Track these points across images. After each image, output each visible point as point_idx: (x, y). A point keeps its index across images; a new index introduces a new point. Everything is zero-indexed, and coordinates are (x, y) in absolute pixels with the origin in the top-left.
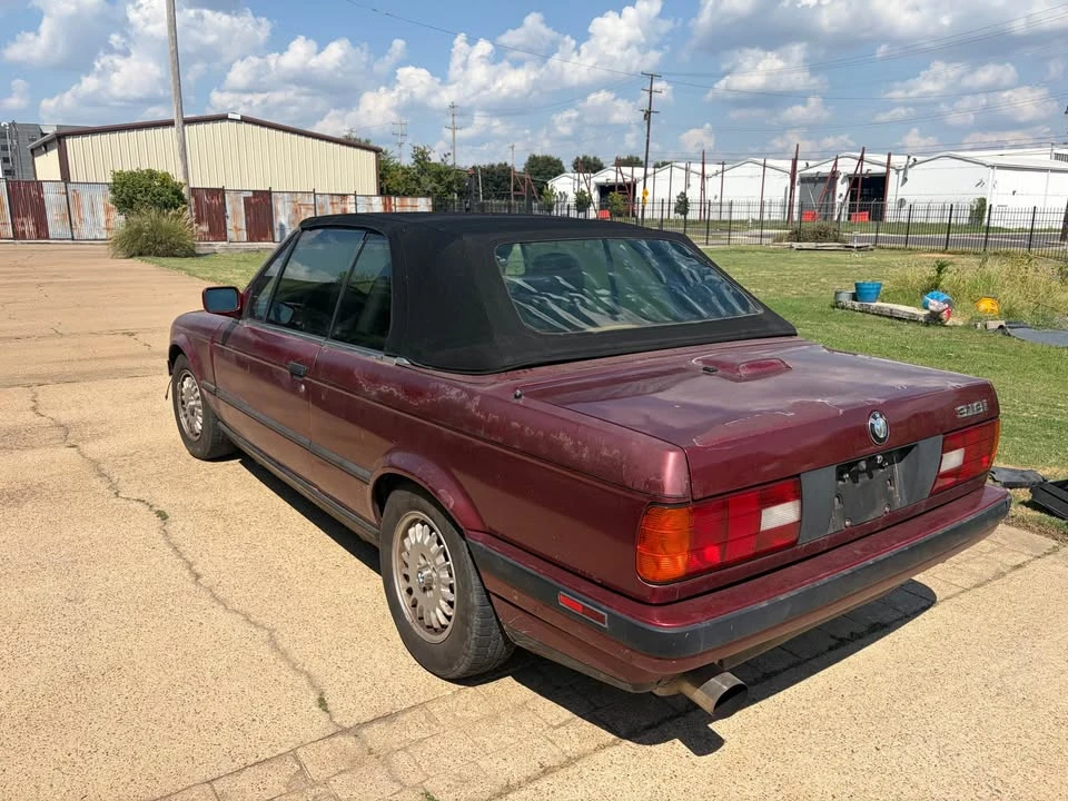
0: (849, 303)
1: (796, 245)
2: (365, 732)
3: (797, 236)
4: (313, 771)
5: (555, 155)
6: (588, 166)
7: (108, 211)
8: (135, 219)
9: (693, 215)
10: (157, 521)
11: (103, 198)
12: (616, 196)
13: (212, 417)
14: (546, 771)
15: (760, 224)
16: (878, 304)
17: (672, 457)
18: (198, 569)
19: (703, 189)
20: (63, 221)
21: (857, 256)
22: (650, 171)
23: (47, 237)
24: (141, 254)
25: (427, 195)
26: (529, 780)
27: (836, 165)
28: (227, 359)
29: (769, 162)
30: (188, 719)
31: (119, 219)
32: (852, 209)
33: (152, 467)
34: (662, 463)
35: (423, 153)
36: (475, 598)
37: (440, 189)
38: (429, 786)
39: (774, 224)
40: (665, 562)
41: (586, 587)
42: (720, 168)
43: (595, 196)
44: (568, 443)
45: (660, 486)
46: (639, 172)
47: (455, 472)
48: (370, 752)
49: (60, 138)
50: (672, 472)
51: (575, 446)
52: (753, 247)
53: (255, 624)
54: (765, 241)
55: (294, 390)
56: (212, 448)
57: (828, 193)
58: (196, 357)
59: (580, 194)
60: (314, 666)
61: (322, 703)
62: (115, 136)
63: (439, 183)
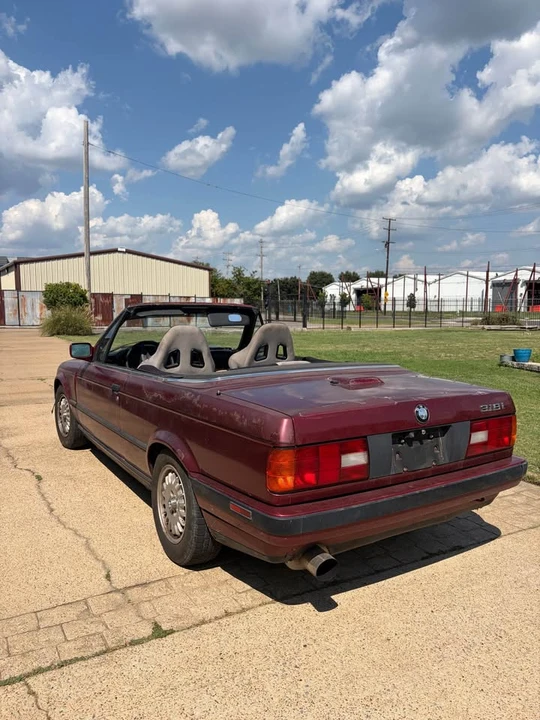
0: (510, 363)
1: (487, 327)
2: (128, 591)
3: (487, 321)
4: (95, 610)
5: (327, 271)
6: (350, 278)
7: (41, 308)
8: (58, 313)
9: (419, 308)
10: (35, 481)
11: (39, 300)
12: (365, 296)
13: (75, 422)
14: (228, 614)
15: (463, 314)
16: (530, 363)
17: (285, 421)
18: (53, 506)
19: (426, 291)
20: (15, 314)
21: (529, 334)
22: (390, 280)
23: (4, 324)
24: (58, 334)
25: (241, 296)
26: (216, 618)
27: (516, 274)
28: (83, 385)
29: (470, 273)
30: (30, 582)
31: (48, 313)
32: (529, 303)
33: (38, 452)
34: (280, 425)
35: (239, 271)
36: (195, 513)
37: (249, 293)
38: (157, 619)
39: (475, 314)
40: (281, 480)
41: (244, 498)
42: (437, 277)
43: (354, 296)
44: (238, 417)
45: (277, 437)
46: (382, 281)
47: (188, 441)
48: (129, 601)
49: (16, 265)
50: (285, 430)
51: (241, 420)
52: (457, 329)
53: (80, 536)
54: (465, 324)
55: (112, 399)
56: (75, 441)
57: (511, 293)
58: (67, 385)
59: (343, 296)
60: (108, 559)
61: (108, 577)
62: (49, 263)
63: (249, 289)
